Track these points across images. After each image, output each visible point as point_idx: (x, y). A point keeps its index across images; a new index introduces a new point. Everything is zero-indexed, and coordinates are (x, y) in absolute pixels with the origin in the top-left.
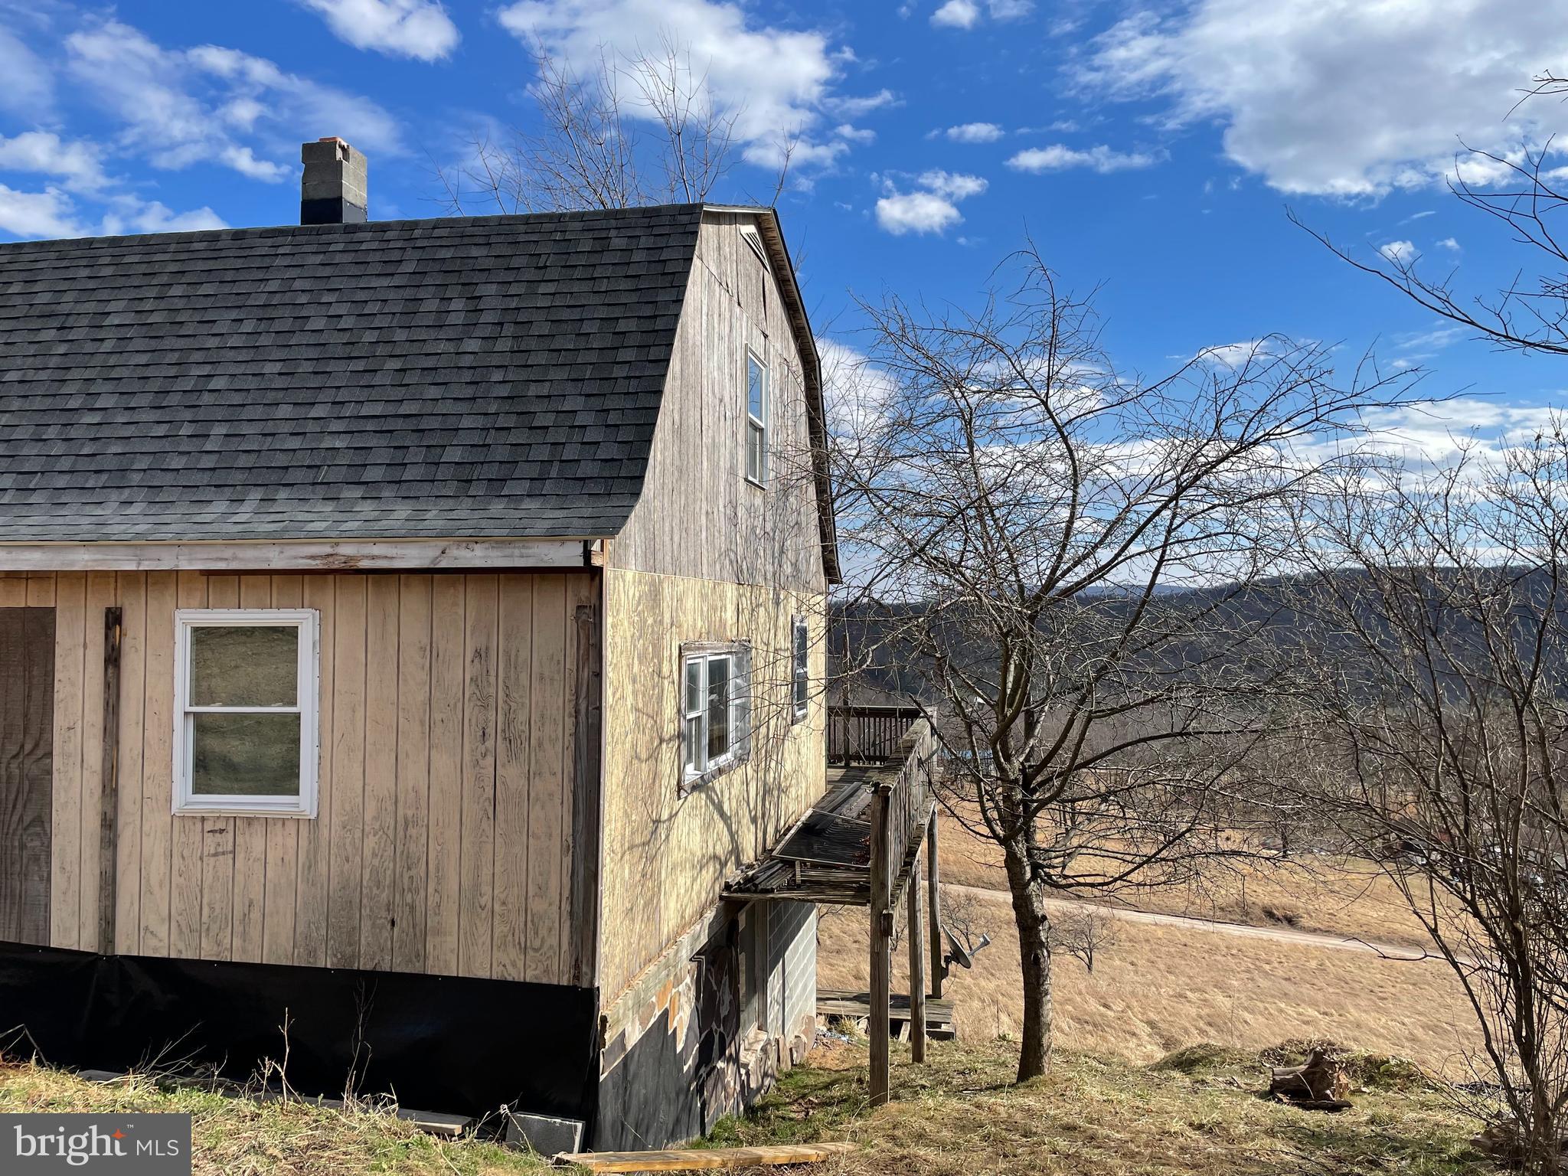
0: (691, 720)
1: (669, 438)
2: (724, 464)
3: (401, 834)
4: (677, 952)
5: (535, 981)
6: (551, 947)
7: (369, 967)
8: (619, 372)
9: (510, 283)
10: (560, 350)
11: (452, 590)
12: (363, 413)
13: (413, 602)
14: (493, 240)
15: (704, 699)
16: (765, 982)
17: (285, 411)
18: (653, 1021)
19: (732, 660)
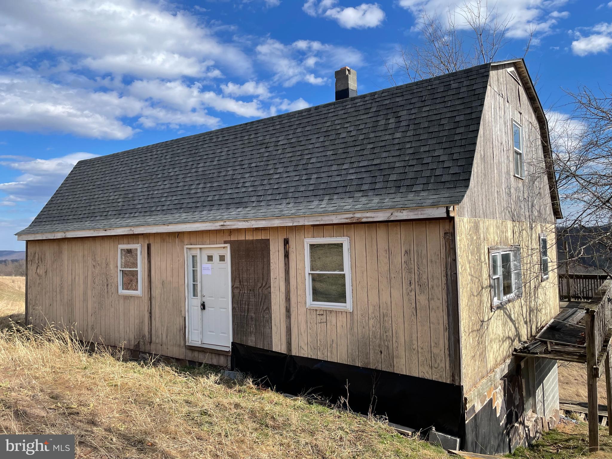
0: (495, 279)
1: (479, 162)
2: (504, 170)
3: (382, 319)
4: (495, 375)
5: (436, 380)
6: (442, 367)
7: (374, 368)
8: (457, 137)
9: (411, 109)
10: (432, 132)
11: (395, 229)
12: (360, 165)
13: (381, 233)
14: (404, 93)
15: (500, 270)
16: (535, 393)
17: (334, 168)
18: (486, 402)
19: (512, 254)
